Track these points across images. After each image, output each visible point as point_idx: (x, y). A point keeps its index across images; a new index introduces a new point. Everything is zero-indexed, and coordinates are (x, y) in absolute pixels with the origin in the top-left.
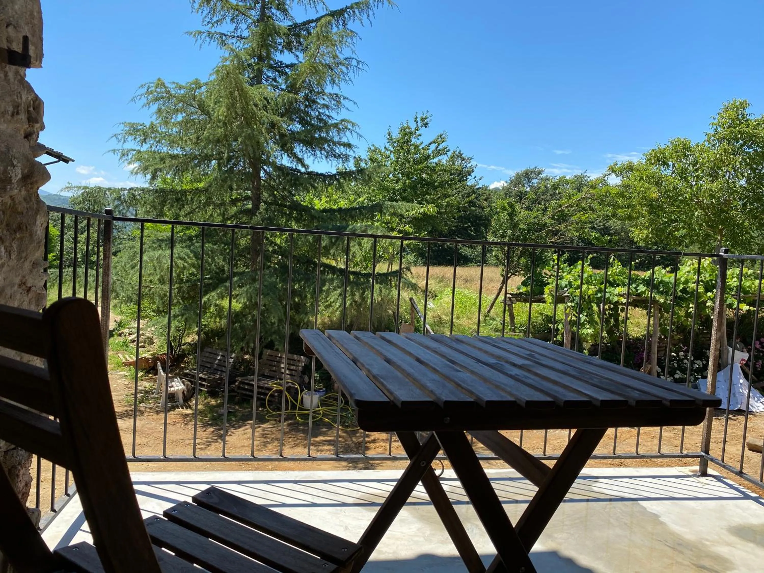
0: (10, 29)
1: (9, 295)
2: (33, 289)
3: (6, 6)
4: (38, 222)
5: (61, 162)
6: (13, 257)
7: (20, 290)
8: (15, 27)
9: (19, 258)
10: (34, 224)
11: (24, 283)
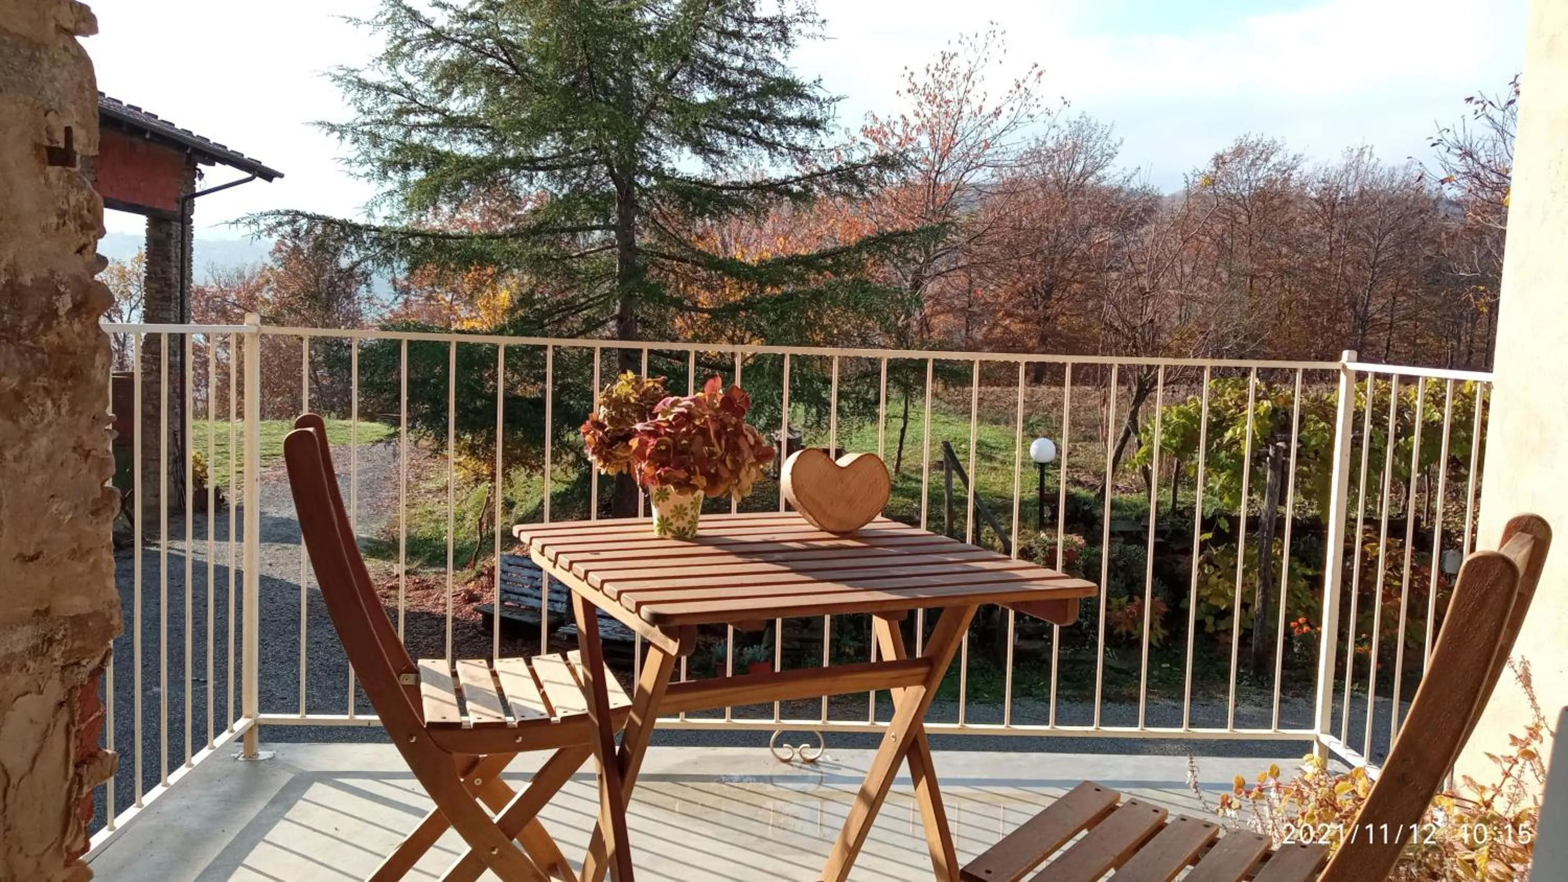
0: (51, 116)
1: (59, 463)
2: (93, 452)
3: (43, 88)
4: (97, 364)
5: (257, 179)
6: (63, 411)
7: (76, 456)
8: (56, 113)
9: (72, 412)
10: (93, 366)
11: (81, 446)
